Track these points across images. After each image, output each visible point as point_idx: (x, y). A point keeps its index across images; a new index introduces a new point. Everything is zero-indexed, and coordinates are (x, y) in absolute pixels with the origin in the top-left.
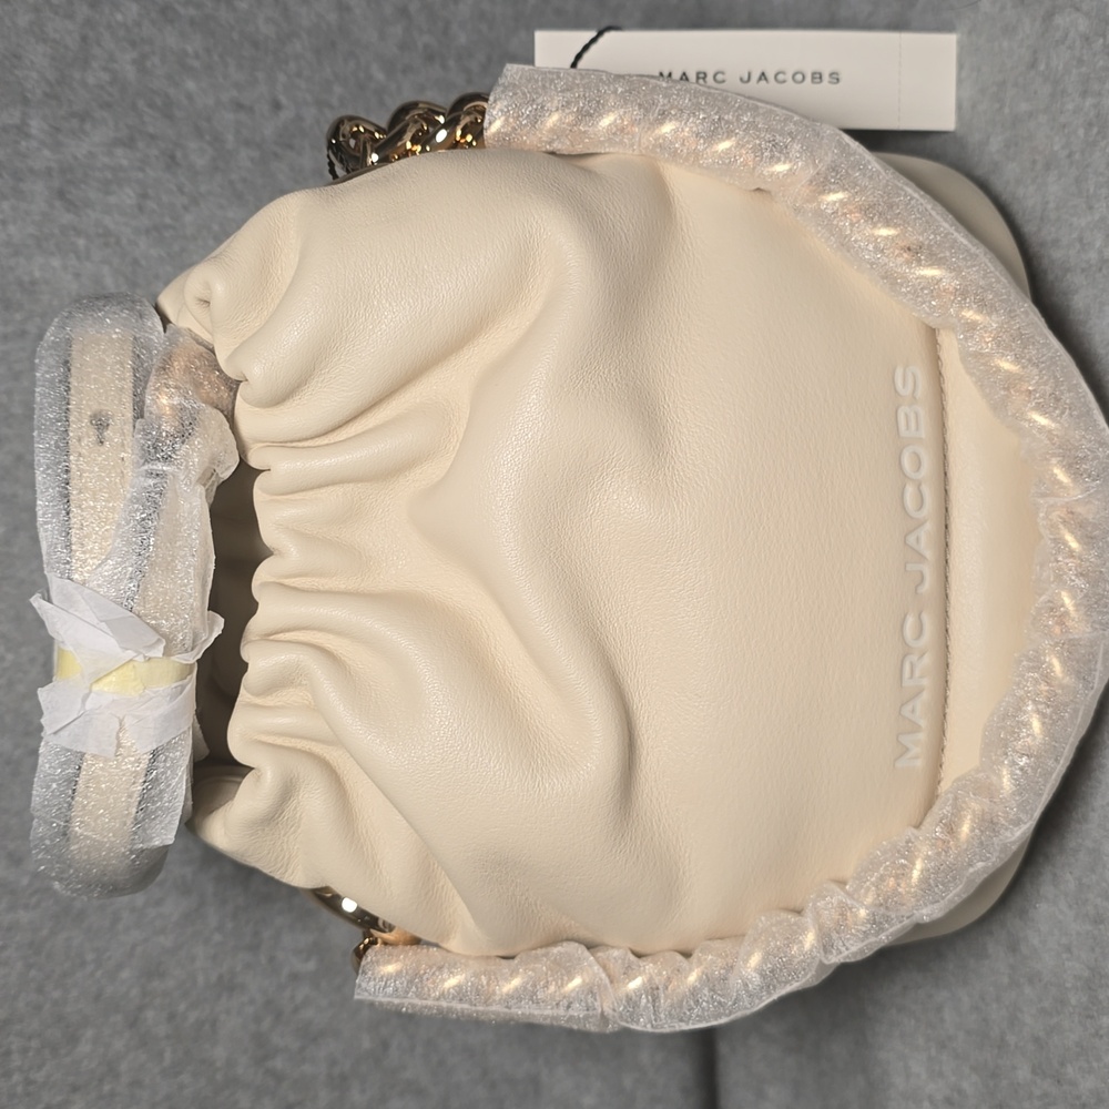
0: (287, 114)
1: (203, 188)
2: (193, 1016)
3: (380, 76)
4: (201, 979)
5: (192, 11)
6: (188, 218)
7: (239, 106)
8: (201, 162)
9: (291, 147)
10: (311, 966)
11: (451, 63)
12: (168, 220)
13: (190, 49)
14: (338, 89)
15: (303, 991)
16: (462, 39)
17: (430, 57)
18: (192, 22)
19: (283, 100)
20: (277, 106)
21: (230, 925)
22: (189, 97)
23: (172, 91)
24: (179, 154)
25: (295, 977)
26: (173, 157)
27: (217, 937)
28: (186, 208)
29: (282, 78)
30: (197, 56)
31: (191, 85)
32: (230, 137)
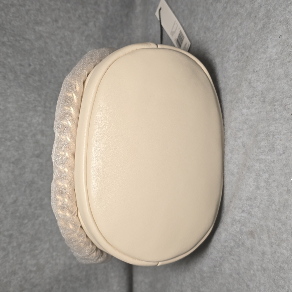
0: (32, 67)
1: (12, 84)
2: (5, 280)
3: (54, 58)
4: (7, 271)
5: (9, 43)
6: (8, 91)
7: (21, 65)
8: (11, 78)
9: (33, 75)
10: (35, 269)
11: (72, 55)
12: (3, 92)
13: (9, 52)
14: (44, 61)
15: (32, 275)
16: (75, 50)
17: (67, 54)
18: (10, 46)
19: (31, 64)
20: (30, 65)
21: (15, 258)
22: (9, 63)
23: (5, 61)
24: (6, 76)
25: (31, 271)
26: (5, 77)
27: (12, 261)
28: (8, 89)
29: (31, 59)
30: (11, 53)
31: (9, 60)
32: (19, 72)
